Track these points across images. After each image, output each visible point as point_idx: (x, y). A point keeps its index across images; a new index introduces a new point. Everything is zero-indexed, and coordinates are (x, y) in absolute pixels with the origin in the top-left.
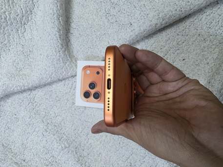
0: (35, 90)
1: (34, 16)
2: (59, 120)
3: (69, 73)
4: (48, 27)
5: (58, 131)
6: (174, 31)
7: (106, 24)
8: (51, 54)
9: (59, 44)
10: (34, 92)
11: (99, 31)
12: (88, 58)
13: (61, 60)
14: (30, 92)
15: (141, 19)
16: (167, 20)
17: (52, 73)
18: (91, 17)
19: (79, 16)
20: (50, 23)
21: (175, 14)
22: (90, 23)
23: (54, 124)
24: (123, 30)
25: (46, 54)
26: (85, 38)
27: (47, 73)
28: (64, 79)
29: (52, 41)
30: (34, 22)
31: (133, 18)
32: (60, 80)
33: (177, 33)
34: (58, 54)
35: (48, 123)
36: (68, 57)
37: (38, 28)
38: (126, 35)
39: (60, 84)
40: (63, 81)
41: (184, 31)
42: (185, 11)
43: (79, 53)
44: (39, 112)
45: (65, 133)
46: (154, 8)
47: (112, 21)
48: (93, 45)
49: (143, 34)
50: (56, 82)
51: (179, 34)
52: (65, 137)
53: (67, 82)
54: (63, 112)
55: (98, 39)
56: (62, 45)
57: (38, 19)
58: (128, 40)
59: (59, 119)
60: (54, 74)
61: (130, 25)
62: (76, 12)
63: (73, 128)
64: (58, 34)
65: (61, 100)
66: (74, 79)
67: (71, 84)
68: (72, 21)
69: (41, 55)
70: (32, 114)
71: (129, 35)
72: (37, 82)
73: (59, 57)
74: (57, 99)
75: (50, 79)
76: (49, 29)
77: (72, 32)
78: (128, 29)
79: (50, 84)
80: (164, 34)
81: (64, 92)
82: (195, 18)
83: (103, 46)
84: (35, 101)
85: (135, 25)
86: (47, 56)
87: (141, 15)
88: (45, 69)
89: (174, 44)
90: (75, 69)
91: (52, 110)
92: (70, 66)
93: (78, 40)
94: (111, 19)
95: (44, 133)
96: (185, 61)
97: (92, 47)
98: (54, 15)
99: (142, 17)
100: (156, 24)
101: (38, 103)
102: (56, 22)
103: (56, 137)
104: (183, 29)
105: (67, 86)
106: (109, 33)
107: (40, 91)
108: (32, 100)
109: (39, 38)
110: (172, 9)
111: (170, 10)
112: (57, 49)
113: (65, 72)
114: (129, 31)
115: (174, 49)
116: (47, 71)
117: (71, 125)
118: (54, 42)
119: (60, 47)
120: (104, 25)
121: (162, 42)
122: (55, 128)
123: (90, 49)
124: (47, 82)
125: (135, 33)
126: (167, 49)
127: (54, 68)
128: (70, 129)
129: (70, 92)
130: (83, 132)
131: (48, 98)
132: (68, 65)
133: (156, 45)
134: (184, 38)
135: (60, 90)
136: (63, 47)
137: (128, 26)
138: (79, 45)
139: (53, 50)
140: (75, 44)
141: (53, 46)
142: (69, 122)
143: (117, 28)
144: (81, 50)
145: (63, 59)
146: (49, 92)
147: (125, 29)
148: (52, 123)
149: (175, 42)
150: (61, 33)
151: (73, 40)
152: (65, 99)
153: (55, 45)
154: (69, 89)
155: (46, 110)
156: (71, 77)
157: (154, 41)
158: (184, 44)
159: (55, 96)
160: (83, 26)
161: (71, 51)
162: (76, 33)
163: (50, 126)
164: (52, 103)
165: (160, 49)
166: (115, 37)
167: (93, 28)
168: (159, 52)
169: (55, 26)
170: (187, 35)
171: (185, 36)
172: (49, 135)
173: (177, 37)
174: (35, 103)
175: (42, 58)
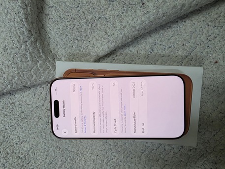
2: (25, 149)
3: (42, 78)
5: (23, 166)
6: (203, 19)
7: (103, 2)
8: (11, 46)
9: (24, 29)
11: (91, 13)
12: (72, 58)
13: (28, 56)
17: (13, 77)
23: (17, 155)
24: (129, 13)
25: (2, 46)
26: (67, 23)
27: (5, 76)
28: (33, 86)
29: (12, 23)
32: (26, 88)
33: (207, 22)
34: (23, 46)
35: (8, 154)
36: (41, 52)
38: (135, 20)
39: (27, 93)
40: (32, 89)
41: (218, 21)
43: (59, 46)
48: (81, 36)
49: (161, 21)
51: (210, 24)
53: (39, 90)
54: (32, 136)
55: (90, 27)
56: (30, 31)
58: (137, 28)
59: (26, 147)
60: (16, 79)
61: (141, 4)
63: (47, 160)
64: (22, 11)
65: (29, 118)
67: (44, 93)
71: (139, 21)
73: (24, 52)
74: (23, 115)
75: (9, 87)
76: (7, 3)
77: (47, 12)
78: (138, 11)
79: (10, 93)
80: (188, 22)
81: (34, 106)
83: (97, 37)
85: (150, 5)
86: (5, 49)
89: (202, 38)
90: (52, 71)
91: (15, 132)
92: (44, 66)
93: (57, 27)
96: (217, 64)
97: (79, 39)
100: (183, 5)
104: (216, 16)
105: (38, 97)
106: (107, 16)
112: (21, 38)
113: (34, 76)
114: (140, 14)
115: (202, 46)
116: (4, 73)
117: (45, 157)
118: (16, 25)
119: (26, 34)
120: (98, 4)
121: (185, 35)
122: (19, 161)
123: (76, 41)
124: (5, 91)
125: (149, 17)
126: (192, 45)
127: (16, 69)
128: (43, 163)
129: (43, 105)
130: (63, 166)
131: (8, 114)
132: (41, 64)
133: (176, 39)
134: (217, 31)
135: (28, 101)
136: (32, 35)
137: (139, 7)
138: (59, 34)
139: (15, 40)
140: (52, 33)
141: (15, 33)
142: (41, 152)
143: (120, 9)
144: (62, 43)
145: (31, 55)
146: (9, 105)
147: (133, 11)
148: (14, 154)
149: (204, 35)
150: (29, 11)
151: (49, 25)
152: (34, 116)
153: (18, 31)
154: (42, 102)
155: (5, 133)
156: (45, 83)
157: (173, 33)
158: (217, 40)
159: (20, 112)
160: (65, 3)
161: (46, 43)
162: (53, 13)
163: (11, 158)
164: (15, 121)
165: (181, 44)
166: (118, 24)
167: (81, 8)
168: (181, 49)
170: (222, 27)
171: (219, 28)
173: (207, 28)
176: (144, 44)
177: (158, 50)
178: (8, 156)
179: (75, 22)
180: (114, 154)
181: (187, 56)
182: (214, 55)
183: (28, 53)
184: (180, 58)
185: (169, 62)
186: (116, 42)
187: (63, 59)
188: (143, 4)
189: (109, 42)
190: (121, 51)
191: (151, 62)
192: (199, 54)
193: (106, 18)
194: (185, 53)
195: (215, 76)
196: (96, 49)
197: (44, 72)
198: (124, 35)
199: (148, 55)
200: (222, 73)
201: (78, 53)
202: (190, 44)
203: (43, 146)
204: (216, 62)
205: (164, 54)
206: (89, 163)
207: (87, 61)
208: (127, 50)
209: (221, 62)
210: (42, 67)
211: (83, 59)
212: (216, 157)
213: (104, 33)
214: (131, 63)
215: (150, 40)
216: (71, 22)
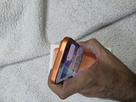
0: (21, 63)
1: (22, 16)
2: (37, 83)
3: (45, 53)
4: (32, 23)
6: (113, 27)
7: (70, 22)
8: (34, 40)
9: (39, 34)
10: (21, 64)
11: (65, 26)
14: (18, 64)
15: (93, 20)
16: (109, 21)
17: (34, 52)
18: (60, 17)
19: (52, 17)
20: (34, 20)
21: (114, 17)
22: (59, 21)
23: (33, 86)
24: (80, 26)
25: (30, 40)
26: (55, 31)
27: (31, 52)
28: (41, 56)
29: (34, 32)
30: (23, 20)
31: (87, 19)
32: (38, 57)
33: (115, 28)
34: (38, 40)
35: (30, 85)
36: (45, 42)
37: (25, 23)
39: (38, 59)
40: (40, 58)
41: (119, 28)
42: (120, 15)
43: (51, 40)
44: (24, 77)
45: (41, 92)
46: (101, 13)
47: (73, 20)
48: (61, 35)
49: (94, 29)
50: (36, 58)
51: (116, 29)
52: (41, 94)
53: (43, 58)
54: (40, 77)
55: (64, 32)
56: (41, 34)
57: (25, 17)
58: (84, 32)
59: (37, 82)
60: (35, 53)
61: (85, 23)
62: (50, 14)
63: (46, 88)
64: (38, 28)
65: (39, 70)
66: (47, 56)
67: (45, 59)
68: (47, 20)
69: (27, 40)
70: (19, 79)
71: (84, 30)
72: (23, 58)
73: (39, 42)
74: (36, 69)
75: (32, 56)
76: (33, 25)
77: (47, 26)
78: (84, 26)
79: (31, 59)
80: (106, 29)
81: (41, 65)
82: (126, 20)
84: (21, 70)
85: (89, 23)
86: (31, 42)
87: (92, 17)
88: (30, 50)
89: (112, 35)
90: (49, 50)
91: (33, 76)
92: (46, 48)
93: (51, 32)
94: (73, 19)
95: (27, 92)
96: (120, 46)
97: (60, 36)
98: (36, 15)
99: (93, 19)
100: (102, 23)
101: (23, 71)
102: (38, 20)
103: (35, 94)
104: (118, 26)
105: (43, 61)
106: (71, 28)
107: (25, 63)
108: (19, 69)
109: (25, 30)
110: (112, 14)
111: (111, 15)
112: (38, 37)
113: (42, 52)
115: (113, 39)
117: (45, 87)
118: (36, 32)
120: (68, 23)
121: (105, 34)
122: (34, 88)
123: (59, 37)
124: (30, 58)
125: (88, 28)
126: (108, 38)
127: (35, 49)
131: (30, 68)
132: (44, 47)
133: (101, 36)
135: (38, 63)
136: (42, 36)
138: (52, 35)
139: (35, 38)
140: (49, 34)
141: (35, 35)
143: (77, 25)
144: (53, 38)
145: (41, 44)
146: (31, 64)
147: (82, 26)
150: (41, 27)
151: (48, 31)
152: (41, 69)
154: (44, 63)
155: (29, 76)
156: (45, 55)
157: (100, 33)
158: (119, 36)
159: (35, 67)
160: (54, 23)
161: (46, 38)
162: (50, 27)
164: (33, 71)
165: (104, 38)
166: (76, 30)
167: (61, 24)
169: (37, 23)
170: (121, 30)
171: (120, 31)
172: (30, 93)
173: (114, 31)
174: (21, 71)
175: (27, 42)
178: (30, 86)
179: (58, 30)
182: (118, 42)
184: (103, 44)
192: (111, 42)
194: (105, 42)
195: (119, 52)
197: (46, 50)
198: (78, 35)
200: (122, 50)
213: (70, 34)
215: (90, 36)
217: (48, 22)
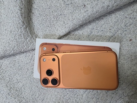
3: (30, 48)
4: (11, 6)
6: (123, 14)
7: (63, 5)
8: (14, 30)
9: (20, 21)
11: (56, 11)
12: (46, 37)
13: (22, 35)
15: (94, 1)
16: (118, 2)
17: (15, 47)
20: (13, 2)
22: (49, 4)
23: (16, 89)
24: (77, 11)
25: (9, 30)
26: (44, 18)
27: (10, 46)
29: (14, 18)
32: (21, 53)
33: (126, 15)
34: (20, 30)
35: (11, 88)
36: (29, 33)
37: (5, 7)
38: (80, 15)
39: (22, 56)
40: (25, 53)
41: (132, 15)
43: (39, 30)
44: (4, 77)
45: (25, 97)
47: (68, 3)
48: (51, 25)
49: (95, 15)
51: (127, 17)
52: (24, 100)
53: (28, 54)
54: (24, 79)
55: (55, 19)
56: (24, 22)
58: (81, 20)
59: (20, 85)
60: (16, 47)
61: (84, 6)
63: (31, 93)
64: (19, 12)
65: (23, 69)
66: (34, 51)
67: (31, 56)
68: (33, 3)
69: (6, 30)
71: (82, 16)
72: (2, 53)
73: (20, 33)
74: (20, 67)
75: (13, 52)
77: (33, 12)
78: (82, 10)
80: (113, 16)
81: (26, 63)
83: (59, 25)
84: (2, 68)
85: (89, 6)
86: (11, 32)
88: (9, 42)
89: (122, 25)
91: (15, 76)
92: (31, 41)
95: (7, 96)
96: (131, 41)
97: (50, 26)
100: (108, 6)
102: (18, 1)
103: (16, 100)
104: (131, 12)
105: (27, 58)
106: (65, 13)
107: (6, 60)
109: (5, 16)
112: (19, 26)
113: (25, 46)
114: (83, 12)
115: (122, 30)
116: (10, 44)
117: (30, 91)
118: (16, 19)
119: (21, 24)
120: (60, 6)
121: (111, 23)
122: (17, 92)
123: (48, 27)
124: (10, 54)
125: (88, 14)
126: (116, 29)
127: (16, 42)
128: (29, 94)
129: (30, 62)
130: (39, 97)
131: (12, 67)
132: (29, 40)
133: (105, 26)
134: (132, 21)
135: (22, 60)
136: (24, 24)
137: (82, 8)
138: (39, 23)
139: (16, 27)
140: (36, 23)
141: (16, 23)
142: (28, 88)
143: (72, 9)
144: (41, 28)
145: (24, 35)
146: (13, 62)
147: (79, 10)
148: (14, 88)
149: (123, 23)
150: (23, 11)
151: (34, 19)
152: (25, 68)
153: (17, 22)
154: (30, 60)
155: (10, 76)
156: (31, 50)
157: (104, 22)
158: (131, 26)
159: (18, 66)
160: (43, 6)
161: (32, 28)
162: (36, 12)
163: (12, 90)
164: (16, 70)
165: (109, 29)
166: (70, 17)
167: (51, 9)
168: (109, 32)
169: (17, 5)
170: (135, 18)
171: (133, 19)
172: (11, 98)
173: (125, 19)
174: (2, 70)
175: (6, 33)
176: (86, 29)
177: (95, 33)
178: (11, 89)
179: (48, 17)
180: (68, 92)
181: (112, 36)
182: (129, 36)
183: (22, 34)
184: (108, 37)
185: (101, 39)
186: (69, 27)
187: (41, 37)
188: (85, 6)
189: (65, 28)
190: (73, 33)
191: (91, 39)
192: (120, 35)
193: (64, 15)
194: (111, 34)
195: (129, 49)
196: (58, 32)
197: (30, 45)
198: (74, 24)
199: (89, 35)
200: (134, 47)
201: (49, 34)
202: (114, 29)
203: (29, 85)
204: (131, 40)
205: (98, 35)
206: (53, 96)
207: (54, 39)
208: (77, 32)
209: (134, 40)
210: (29, 41)
211: (52, 37)
212: (129, 99)
213: (63, 23)
214: (79, 40)
215: (90, 27)
216: (45, 17)
217: (35, 6)
